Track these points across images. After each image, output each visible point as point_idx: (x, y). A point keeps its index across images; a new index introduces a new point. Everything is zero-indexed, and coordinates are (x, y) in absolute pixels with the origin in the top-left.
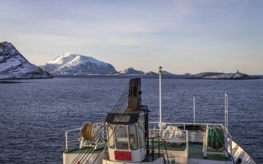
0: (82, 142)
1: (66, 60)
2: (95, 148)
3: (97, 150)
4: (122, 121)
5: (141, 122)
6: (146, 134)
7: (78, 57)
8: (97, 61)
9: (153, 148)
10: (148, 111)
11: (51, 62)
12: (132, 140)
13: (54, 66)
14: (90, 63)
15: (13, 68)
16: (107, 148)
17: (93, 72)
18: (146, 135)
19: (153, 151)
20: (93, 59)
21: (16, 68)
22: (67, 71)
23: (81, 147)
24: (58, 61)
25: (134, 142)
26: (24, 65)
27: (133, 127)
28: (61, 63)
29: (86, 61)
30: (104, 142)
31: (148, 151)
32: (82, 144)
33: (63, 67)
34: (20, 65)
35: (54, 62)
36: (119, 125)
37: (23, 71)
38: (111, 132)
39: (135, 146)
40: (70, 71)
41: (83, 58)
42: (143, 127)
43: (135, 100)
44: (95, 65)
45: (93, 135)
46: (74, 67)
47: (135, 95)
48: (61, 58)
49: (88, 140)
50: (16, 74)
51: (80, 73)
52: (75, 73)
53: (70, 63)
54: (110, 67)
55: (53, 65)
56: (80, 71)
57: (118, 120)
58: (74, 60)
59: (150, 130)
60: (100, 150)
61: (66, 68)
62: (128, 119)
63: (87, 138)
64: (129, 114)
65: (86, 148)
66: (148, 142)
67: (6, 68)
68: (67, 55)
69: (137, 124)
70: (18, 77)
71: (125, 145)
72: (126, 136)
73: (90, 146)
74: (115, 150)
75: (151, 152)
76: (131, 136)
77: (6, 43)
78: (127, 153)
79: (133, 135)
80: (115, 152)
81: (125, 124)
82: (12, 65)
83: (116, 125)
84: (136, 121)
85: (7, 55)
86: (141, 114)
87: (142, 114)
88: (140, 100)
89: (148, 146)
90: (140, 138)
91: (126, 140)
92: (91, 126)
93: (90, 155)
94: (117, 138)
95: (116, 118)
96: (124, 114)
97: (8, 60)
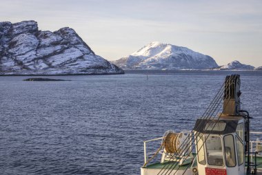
0: (164, 155)
1: (154, 51)
2: (181, 163)
3: (183, 166)
4: (216, 129)
5: (240, 131)
6: (246, 146)
7: (169, 48)
8: (192, 52)
9: (256, 166)
10: (249, 118)
11: (135, 54)
12: (228, 155)
13: (139, 59)
14: (184, 56)
15: (71, 61)
16: (195, 164)
17: (187, 66)
18: (247, 148)
19: (255, 170)
20: (187, 50)
21: (75, 61)
22: (155, 65)
23: (162, 161)
24: (144, 53)
25: (231, 157)
26: (86, 57)
27: (229, 138)
28: (147, 55)
29: (179, 52)
30: (192, 156)
31: (248, 169)
32: (165, 157)
33: (150, 59)
34: (81, 57)
35: (139, 54)
36: (211, 135)
37: (84, 64)
38: (201, 143)
39: (232, 163)
40: (158, 65)
41: (175, 48)
42: (243, 138)
43: (232, 103)
44: (191, 57)
45: (178, 146)
46: (163, 60)
47: (233, 96)
48: (147, 48)
49: (171, 152)
50: (73, 69)
51: (171, 67)
52: (164, 68)
53: (159, 55)
54: (210, 60)
55: (137, 57)
56: (171, 65)
57: (210, 129)
58: (163, 51)
59: (251, 142)
60: (186, 165)
61: (154, 61)
62: (222, 127)
63: (170, 150)
64: (225, 121)
65: (169, 162)
66: (249, 157)
67: (63, 60)
68: (155, 44)
69: (234, 134)
70: (75, 72)
71: (218, 161)
72: (221, 149)
73: (175, 160)
74: (206, 166)
75: (252, 170)
76: (227, 149)
77: (66, 28)
78: (221, 170)
79: (229, 148)
80: (206, 169)
81: (219, 133)
82: (71, 56)
83: (207, 135)
84: (234, 129)
85: (66, 44)
86: (240, 122)
87: (242, 121)
88: (238, 103)
89: (249, 162)
90: (239, 152)
91: (220, 154)
92: (175, 135)
93: (174, 171)
94: (209, 151)
95: (207, 125)
96: (218, 121)
97: (66, 51)
